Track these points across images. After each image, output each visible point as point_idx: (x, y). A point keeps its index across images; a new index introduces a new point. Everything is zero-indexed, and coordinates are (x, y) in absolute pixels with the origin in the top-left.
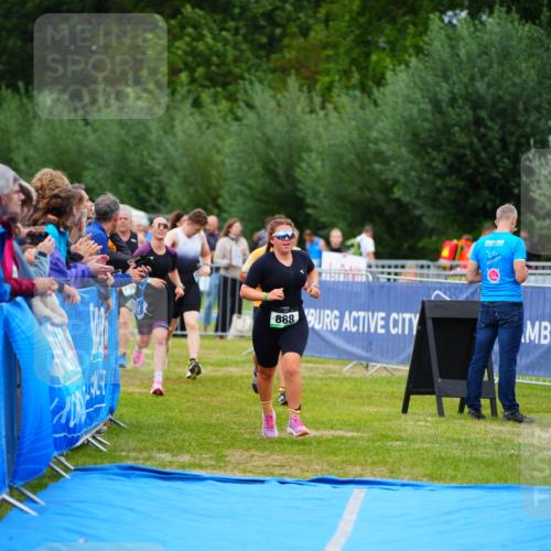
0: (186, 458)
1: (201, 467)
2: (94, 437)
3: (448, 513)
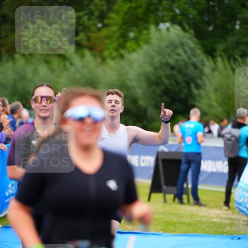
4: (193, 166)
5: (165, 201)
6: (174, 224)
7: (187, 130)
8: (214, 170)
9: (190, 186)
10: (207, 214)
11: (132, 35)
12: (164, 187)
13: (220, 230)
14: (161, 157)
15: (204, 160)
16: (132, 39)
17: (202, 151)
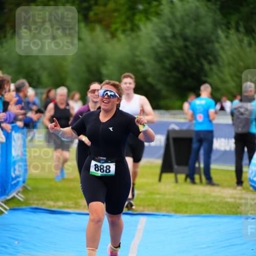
0: (60, 204)
1: (68, 208)
2: (17, 194)
3: (186, 228)
4: (205, 145)
5: (176, 181)
6: (186, 205)
7: (198, 108)
8: (228, 149)
9: (202, 165)
10: (219, 194)
11: (141, 7)
12: (175, 167)
13: (234, 210)
14: (172, 136)
15: (217, 139)
16: (141, 12)
17: (214, 129)
